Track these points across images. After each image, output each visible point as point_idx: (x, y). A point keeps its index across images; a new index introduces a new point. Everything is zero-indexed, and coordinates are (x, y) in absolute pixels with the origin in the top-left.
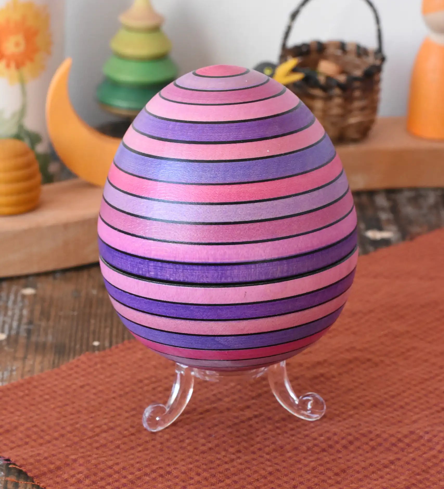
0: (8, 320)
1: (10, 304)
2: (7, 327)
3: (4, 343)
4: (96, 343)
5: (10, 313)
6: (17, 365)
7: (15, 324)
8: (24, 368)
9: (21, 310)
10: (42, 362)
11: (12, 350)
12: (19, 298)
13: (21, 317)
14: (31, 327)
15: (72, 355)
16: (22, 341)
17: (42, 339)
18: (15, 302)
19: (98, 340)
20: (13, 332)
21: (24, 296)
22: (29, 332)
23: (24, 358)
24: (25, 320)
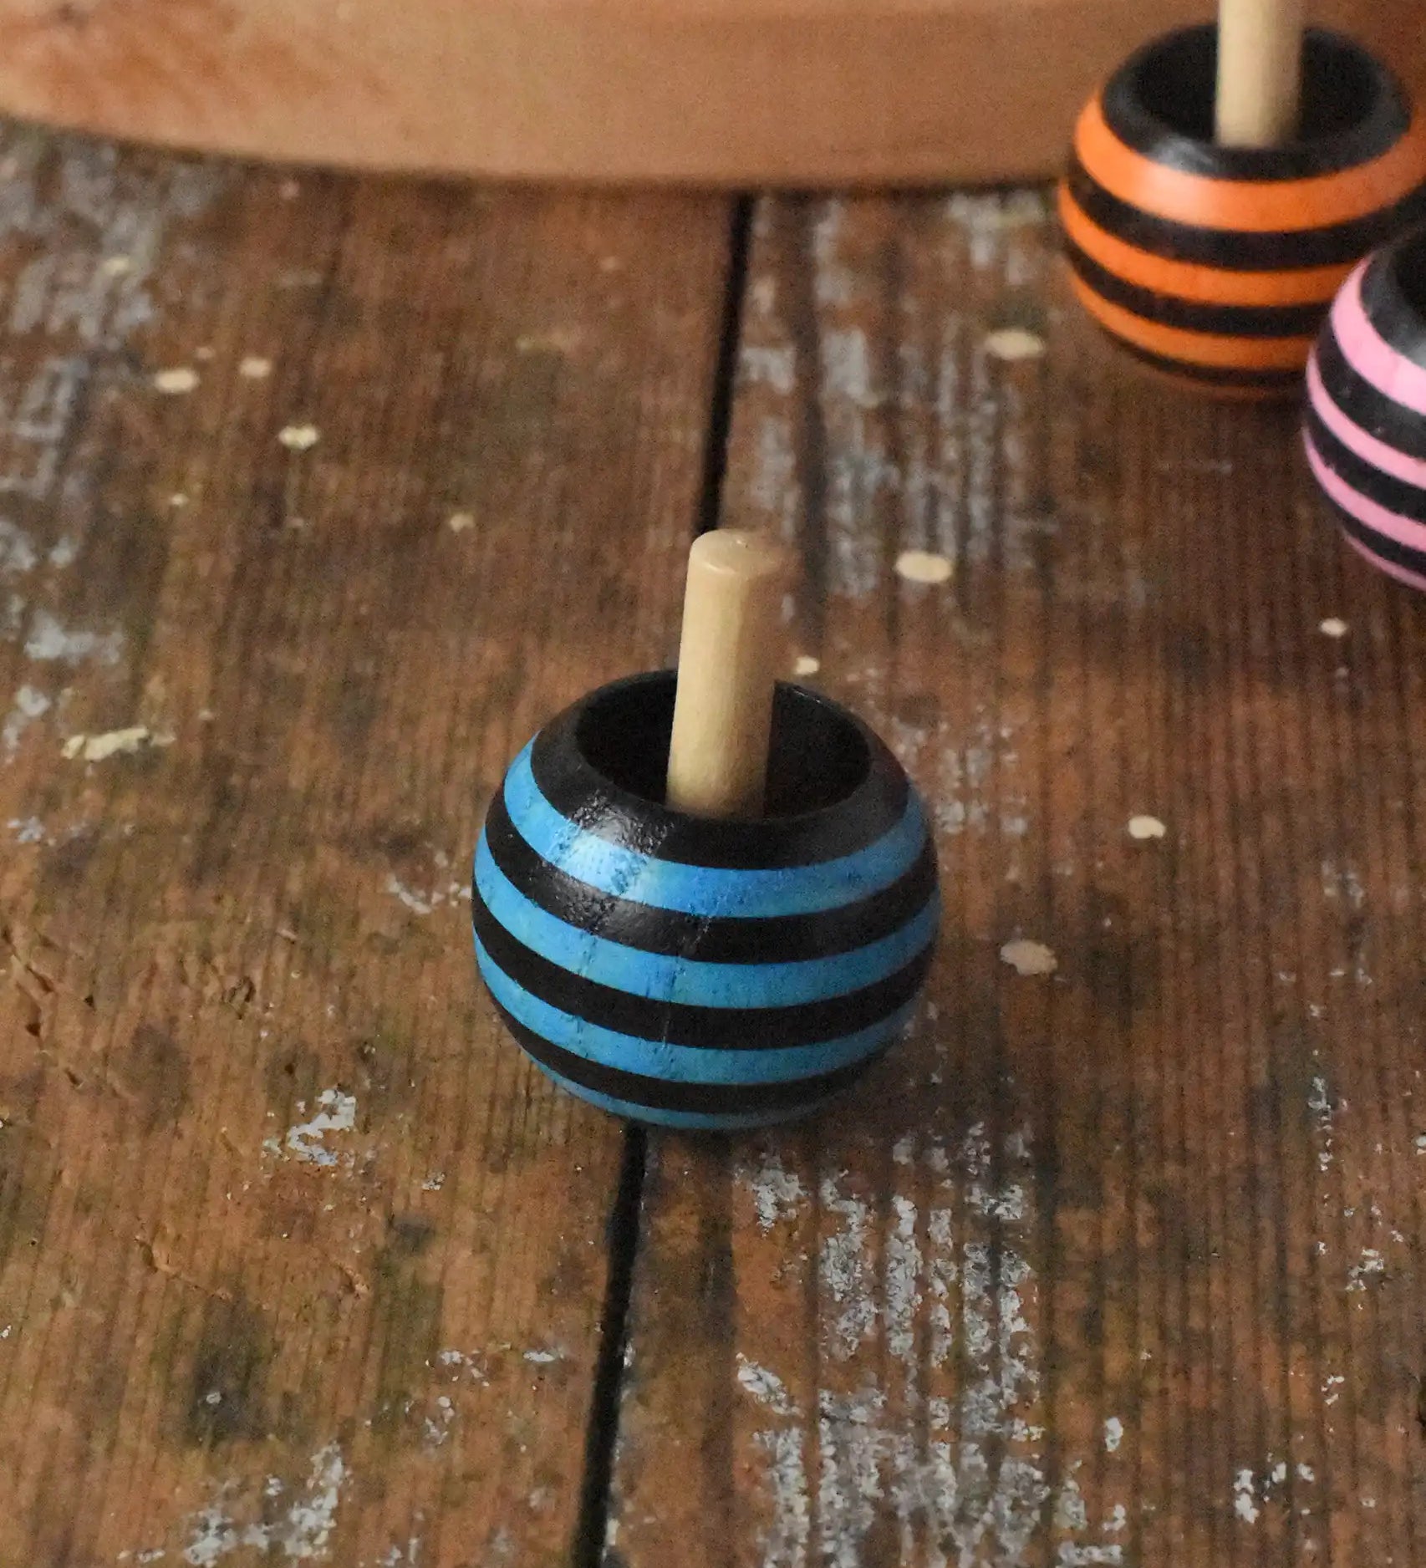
0: (950, 486)
1: (945, 404)
2: (947, 518)
3: (949, 602)
4: (1334, 627)
5: (951, 451)
6: (1015, 718)
7: (979, 506)
8: (1045, 731)
9: (996, 439)
10: (1117, 709)
11: (985, 638)
12: (980, 382)
13: (1000, 470)
14: (1051, 527)
15: (1238, 679)
16: (1022, 596)
17: (1101, 591)
18: (963, 395)
19: (1343, 615)
20: (979, 550)
21: (998, 367)
22: (1045, 551)
23: (1042, 682)
24: (1017, 491)
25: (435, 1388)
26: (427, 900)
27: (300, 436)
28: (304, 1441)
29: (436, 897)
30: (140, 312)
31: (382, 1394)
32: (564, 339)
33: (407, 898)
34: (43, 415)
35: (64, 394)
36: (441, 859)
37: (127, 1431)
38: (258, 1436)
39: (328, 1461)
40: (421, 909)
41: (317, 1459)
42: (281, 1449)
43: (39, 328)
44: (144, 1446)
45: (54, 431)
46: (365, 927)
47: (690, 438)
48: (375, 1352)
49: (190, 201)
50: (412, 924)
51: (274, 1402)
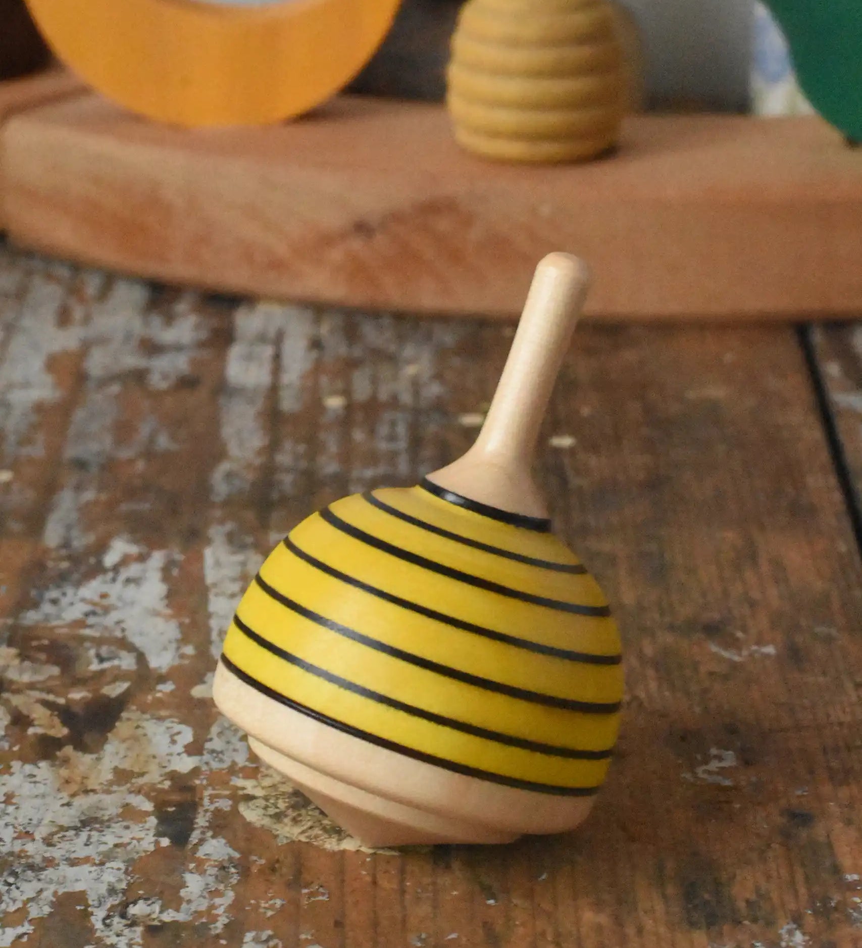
25: (848, 894)
26: (740, 655)
27: (565, 442)
28: (770, 923)
29: (745, 653)
30: (434, 390)
31: (812, 897)
32: (716, 392)
33: (726, 654)
34: (392, 438)
35: (401, 429)
36: (739, 634)
37: (649, 924)
38: (737, 922)
39: (791, 933)
40: (737, 658)
41: (783, 932)
42: (755, 928)
43: (374, 399)
44: (662, 930)
45: (402, 444)
46: (703, 669)
47: (814, 434)
48: (800, 877)
49: (448, 337)
50: (734, 666)
51: (742, 905)
